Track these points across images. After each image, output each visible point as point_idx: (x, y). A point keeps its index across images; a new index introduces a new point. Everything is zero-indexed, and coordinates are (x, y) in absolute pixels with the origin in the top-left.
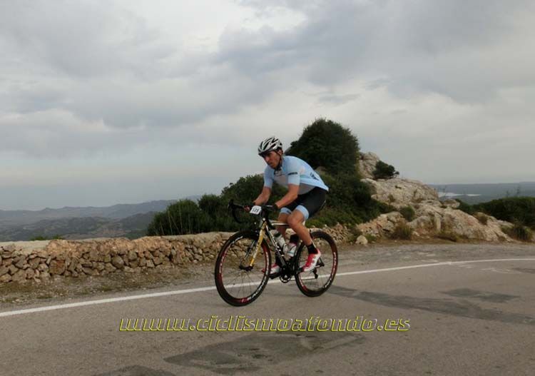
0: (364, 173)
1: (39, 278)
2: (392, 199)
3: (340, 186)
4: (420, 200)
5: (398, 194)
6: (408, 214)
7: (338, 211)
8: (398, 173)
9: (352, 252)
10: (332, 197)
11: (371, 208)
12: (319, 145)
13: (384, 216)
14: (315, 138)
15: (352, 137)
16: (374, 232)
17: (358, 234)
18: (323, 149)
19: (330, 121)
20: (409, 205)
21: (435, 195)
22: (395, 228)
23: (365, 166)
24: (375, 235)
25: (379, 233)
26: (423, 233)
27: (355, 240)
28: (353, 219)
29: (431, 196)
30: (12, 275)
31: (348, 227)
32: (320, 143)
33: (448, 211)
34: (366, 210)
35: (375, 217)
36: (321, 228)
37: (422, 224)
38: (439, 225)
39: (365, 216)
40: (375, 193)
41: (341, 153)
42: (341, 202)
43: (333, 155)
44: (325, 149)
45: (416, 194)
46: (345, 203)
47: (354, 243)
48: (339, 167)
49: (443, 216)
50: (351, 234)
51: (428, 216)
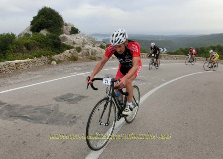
0: (66, 32)
3: (46, 39)
4: (85, 43)
5: (76, 41)
6: (79, 50)
7: (45, 50)
8: (80, 32)
9: (46, 69)
10: (42, 44)
12: (43, 19)
13: (68, 51)
14: (42, 16)
15: (60, 16)
16: (62, 58)
17: (52, 60)
18: (45, 21)
19: (49, 8)
20: (80, 46)
21: (92, 41)
22: (72, 56)
23: (67, 29)
24: (62, 60)
25: (64, 59)
26: (84, 57)
27: (51, 63)
28: (51, 53)
29: (91, 42)
31: (48, 57)
32: (44, 18)
33: (95, 48)
34: (59, 49)
35: (63, 52)
36: (33, 59)
37: (84, 54)
38: (90, 54)
39: (58, 51)
40: (67, 41)
41: (54, 23)
42: (47, 46)
43: (50, 23)
44: (47, 21)
45: (85, 41)
46: (48, 46)
47: (50, 64)
48: (53, 29)
49: (92, 50)
50: (49, 61)
51: (86, 50)
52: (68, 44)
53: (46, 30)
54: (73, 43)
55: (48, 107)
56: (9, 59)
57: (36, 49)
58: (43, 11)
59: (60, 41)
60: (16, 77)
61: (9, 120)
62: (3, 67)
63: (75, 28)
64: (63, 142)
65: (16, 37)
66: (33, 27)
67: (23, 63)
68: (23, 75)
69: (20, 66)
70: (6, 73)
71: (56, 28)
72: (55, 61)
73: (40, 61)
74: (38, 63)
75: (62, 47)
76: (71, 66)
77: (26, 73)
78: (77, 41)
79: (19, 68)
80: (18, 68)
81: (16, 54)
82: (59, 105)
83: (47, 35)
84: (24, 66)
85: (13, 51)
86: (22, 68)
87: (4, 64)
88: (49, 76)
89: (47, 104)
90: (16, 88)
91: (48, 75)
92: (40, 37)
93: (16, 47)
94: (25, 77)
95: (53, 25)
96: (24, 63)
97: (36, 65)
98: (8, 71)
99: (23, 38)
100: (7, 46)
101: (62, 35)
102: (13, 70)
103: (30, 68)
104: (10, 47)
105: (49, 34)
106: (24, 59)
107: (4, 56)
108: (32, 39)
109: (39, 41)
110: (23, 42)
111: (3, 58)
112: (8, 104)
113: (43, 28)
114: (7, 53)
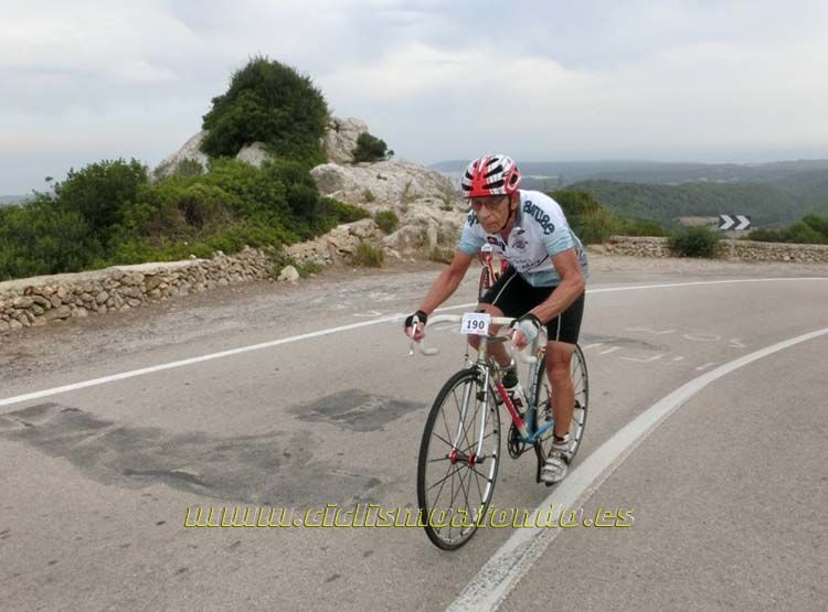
2: (369, 197)
3: (262, 180)
4: (413, 198)
6: (387, 223)
7: (255, 225)
8: (392, 153)
9: (259, 298)
10: (245, 200)
11: (320, 216)
12: (251, 107)
13: (345, 228)
14: (248, 92)
15: (315, 91)
16: (321, 254)
17: (283, 265)
18: (258, 112)
19: (276, 62)
20: (393, 207)
21: (441, 190)
22: (360, 247)
23: (340, 142)
25: (331, 258)
26: (408, 252)
27: (279, 274)
28: (279, 237)
29: (436, 191)
31: (266, 252)
32: (256, 101)
34: (310, 219)
35: (326, 232)
36: (209, 258)
37: (407, 239)
38: (433, 238)
39: (307, 230)
41: (292, 120)
42: (262, 208)
43: (276, 122)
44: (263, 112)
45: (410, 189)
46: (270, 209)
47: (276, 279)
48: (287, 143)
49: (441, 225)
50: (273, 265)
51: (417, 224)
52: (346, 203)
53: (260, 148)
54: (364, 197)
55: (270, 440)
56: (120, 258)
57: (221, 222)
58: (252, 76)
59: (313, 190)
60: (147, 327)
61: (122, 487)
62: (100, 289)
63: (373, 139)
64: (331, 576)
65: (148, 174)
66: (213, 137)
67: (172, 272)
68: (173, 318)
69: (163, 286)
70: (108, 311)
71: (298, 139)
72: (295, 266)
73: (239, 268)
74: (230, 273)
75: (320, 212)
76: (358, 285)
77: (186, 314)
78: (379, 189)
79: (157, 291)
80: (154, 292)
81: (148, 240)
82: (310, 433)
83: (266, 165)
84: (175, 285)
85: (135, 228)
86: (170, 295)
87: (104, 276)
88: (272, 323)
89: (269, 431)
90: (147, 366)
91: (269, 321)
92: (238, 174)
93: (149, 211)
94: (180, 328)
95: (288, 128)
96: (177, 275)
97: (223, 282)
98: (118, 306)
99: (175, 179)
100: (116, 209)
101: (324, 166)
102: (138, 302)
103: (199, 292)
104: (128, 212)
105: (273, 161)
106: (178, 260)
107: (105, 246)
108: (208, 182)
109: (233, 189)
110: (177, 193)
111: (100, 256)
112: (119, 426)
113: (248, 142)
114: (115, 237)
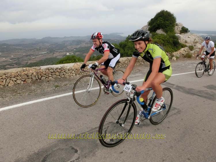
0: (176, 31)
1: (72, 76)
2: (186, 42)
4: (196, 43)
5: (188, 40)
6: (191, 48)
8: (189, 31)
10: (165, 42)
12: (161, 21)
13: (183, 49)
14: (160, 18)
15: (174, 17)
17: (173, 56)
19: (167, 11)
20: (192, 45)
22: (186, 53)
23: (177, 28)
24: (178, 56)
25: (180, 55)
27: (172, 58)
28: (172, 51)
29: (201, 41)
30: (64, 75)
31: (170, 54)
32: (162, 20)
34: (177, 47)
35: (179, 49)
37: (196, 52)
39: (176, 49)
40: (180, 40)
41: (169, 24)
42: (168, 44)
43: (167, 24)
44: (164, 22)
46: (170, 44)
47: (171, 59)
48: (168, 29)
50: (171, 56)
51: (198, 49)
52: (181, 43)
53: (162, 30)
58: (161, 14)
63: (185, 28)
71: (170, 28)
72: (175, 57)
95: (168, 26)
108: (158, 38)
109: (163, 40)
113: (159, 29)
